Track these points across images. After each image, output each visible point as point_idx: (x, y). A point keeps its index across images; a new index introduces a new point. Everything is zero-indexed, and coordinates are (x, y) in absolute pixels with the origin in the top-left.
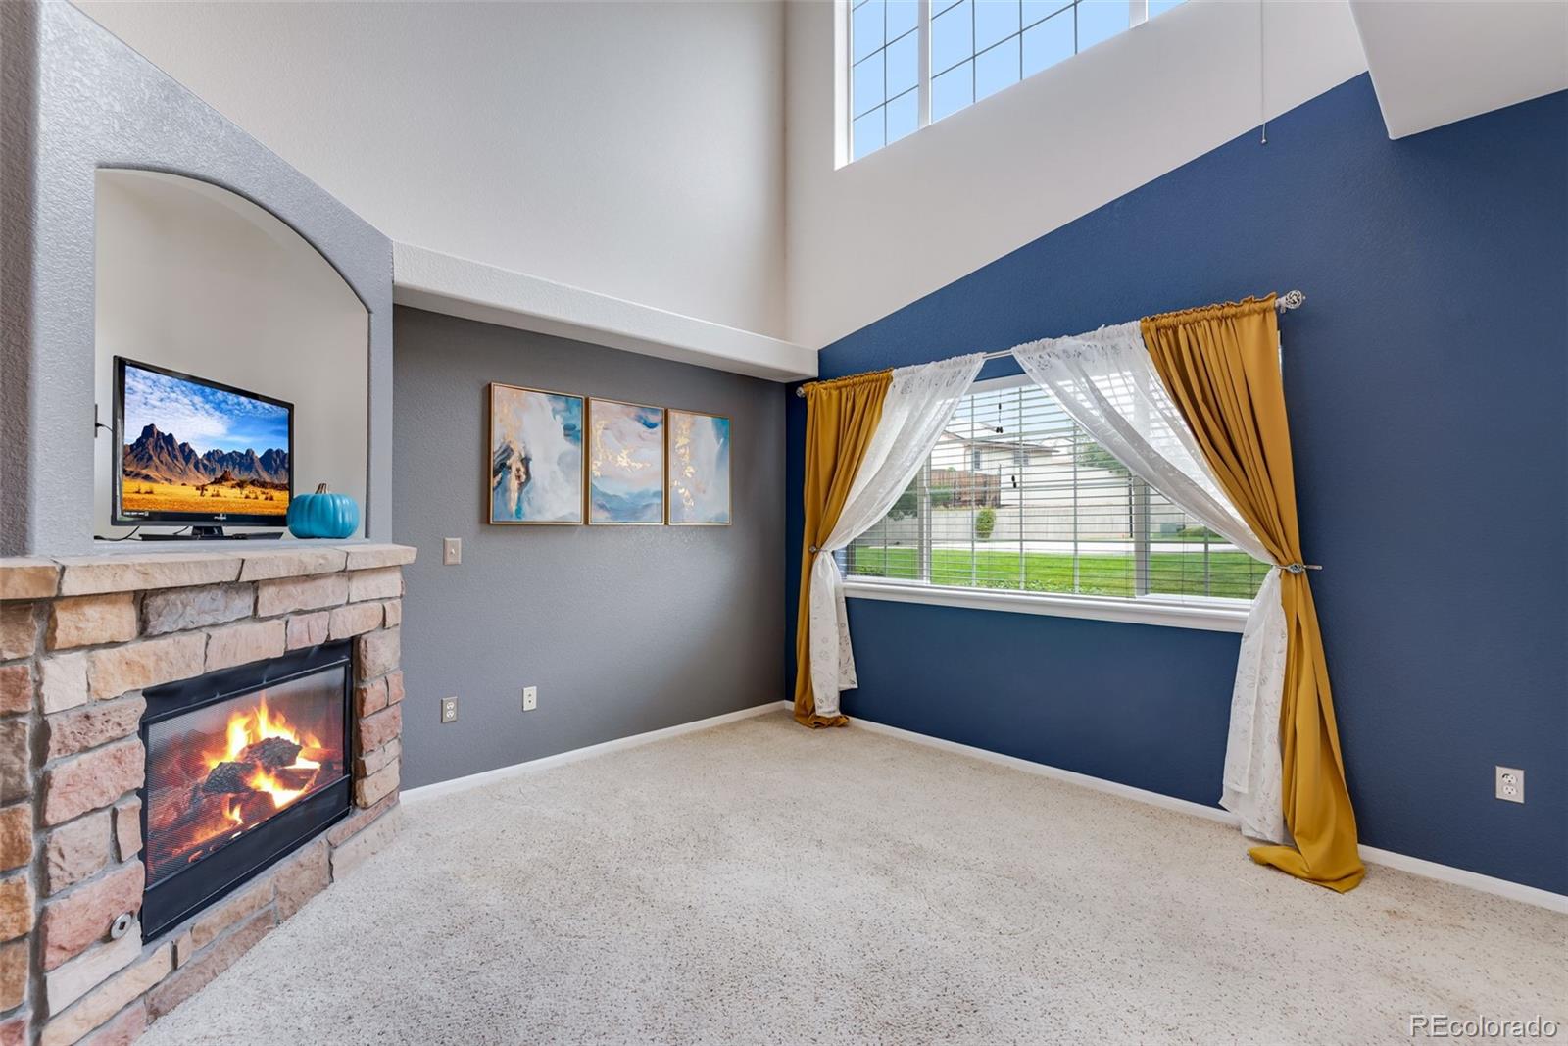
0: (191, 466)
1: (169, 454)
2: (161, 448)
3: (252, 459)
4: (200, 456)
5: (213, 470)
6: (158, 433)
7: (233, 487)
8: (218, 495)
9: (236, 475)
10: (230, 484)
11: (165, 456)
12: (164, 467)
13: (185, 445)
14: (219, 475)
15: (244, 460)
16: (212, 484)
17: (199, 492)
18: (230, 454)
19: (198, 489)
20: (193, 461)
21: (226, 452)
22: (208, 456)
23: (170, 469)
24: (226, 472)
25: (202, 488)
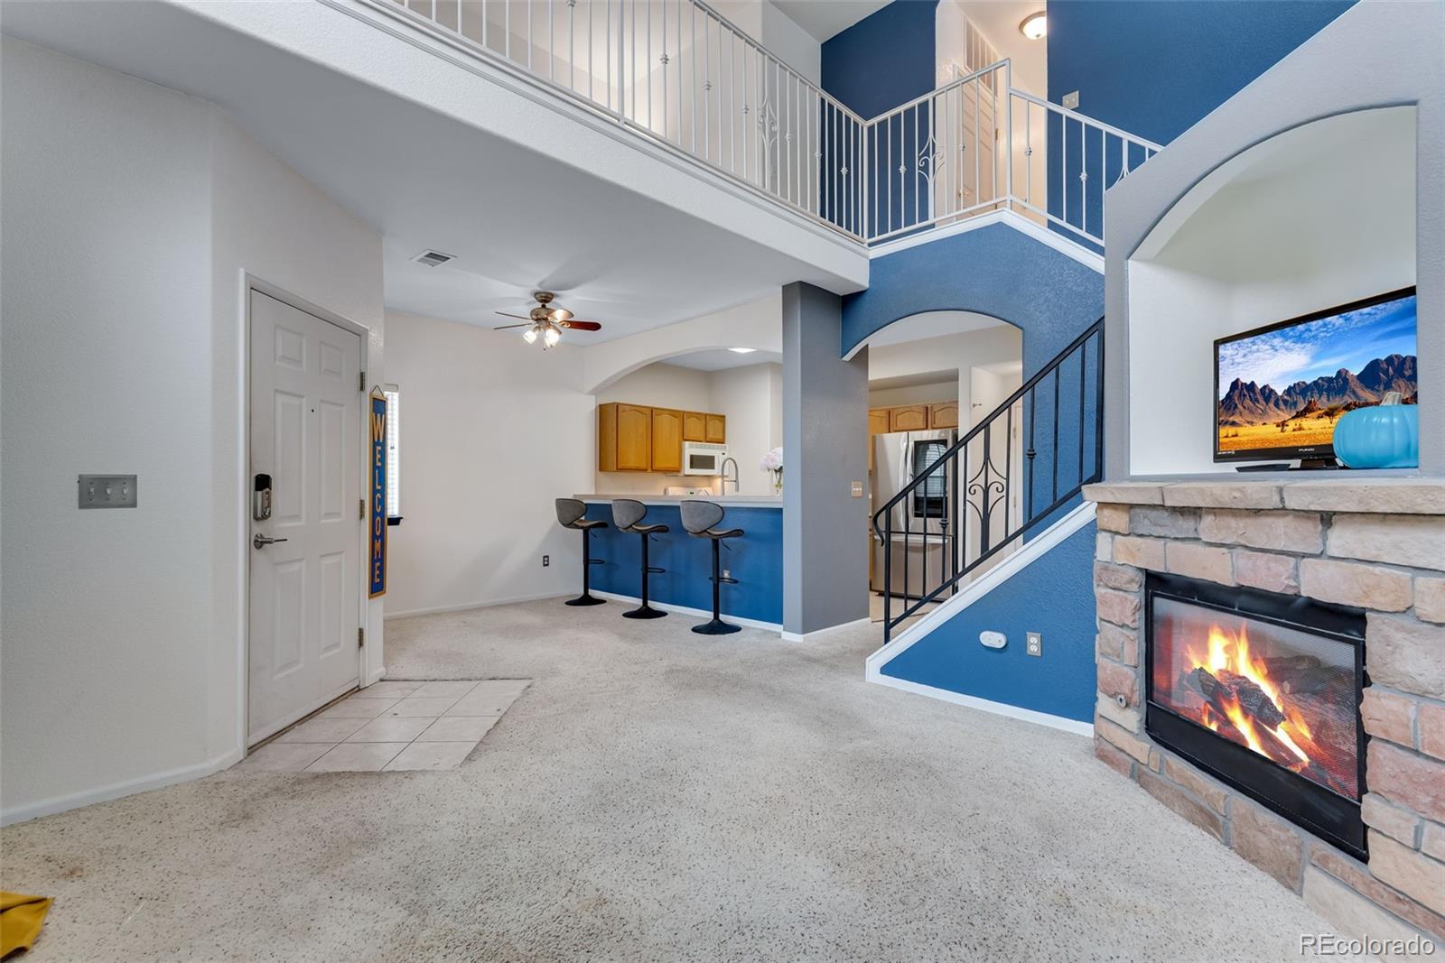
0: (1271, 405)
1: (1251, 400)
2: (1245, 396)
3: (1346, 380)
4: (1280, 393)
5: (1295, 404)
6: (1242, 384)
7: (1319, 417)
8: (1300, 429)
9: (1323, 403)
10: (1315, 414)
11: (1248, 402)
12: (1247, 412)
13: (1265, 387)
14: (1301, 407)
15: (1337, 384)
16: (1293, 418)
17: (1280, 429)
18: (1315, 382)
19: (1278, 426)
20: (1273, 400)
21: (1308, 382)
22: (1289, 391)
23: (1252, 412)
24: (1310, 402)
25: (1283, 424)
